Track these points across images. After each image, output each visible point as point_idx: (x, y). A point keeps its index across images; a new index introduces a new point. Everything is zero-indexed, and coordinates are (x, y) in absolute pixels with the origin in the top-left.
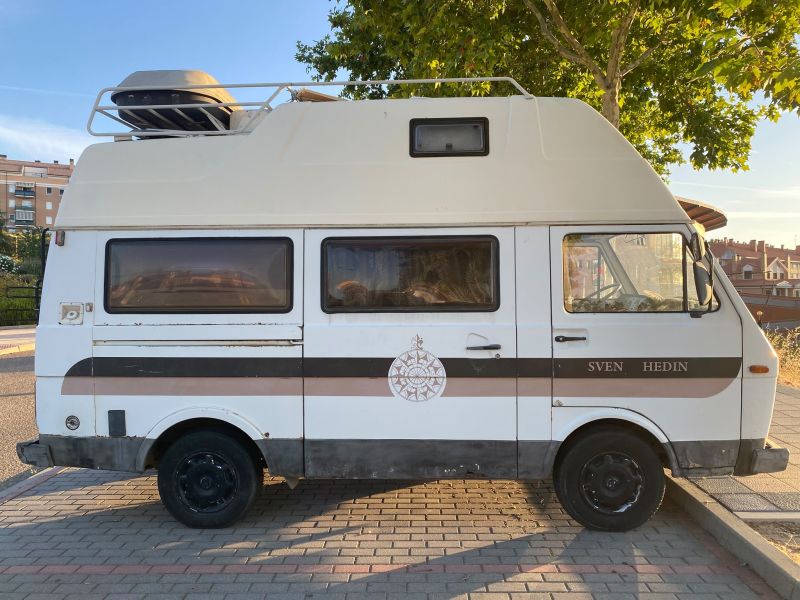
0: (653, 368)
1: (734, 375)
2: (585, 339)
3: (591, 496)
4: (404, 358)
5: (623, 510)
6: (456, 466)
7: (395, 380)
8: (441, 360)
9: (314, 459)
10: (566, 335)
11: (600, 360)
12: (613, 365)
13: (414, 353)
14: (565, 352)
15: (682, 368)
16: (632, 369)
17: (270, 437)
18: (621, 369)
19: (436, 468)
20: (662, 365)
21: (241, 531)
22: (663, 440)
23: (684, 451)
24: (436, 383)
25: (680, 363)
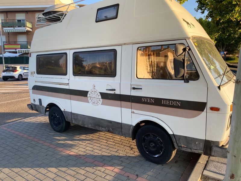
0: (166, 103)
1: (203, 110)
2: (141, 89)
3: (146, 148)
4: (91, 91)
5: (156, 156)
6: (105, 128)
7: (90, 98)
8: (100, 93)
9: (74, 118)
10: (136, 87)
11: (146, 97)
12: (150, 100)
13: (93, 90)
14: (135, 93)
15: (178, 104)
16: (158, 102)
17: (65, 110)
18: (153, 102)
19: (100, 127)
20: (170, 102)
21: (63, 134)
22: (170, 132)
23: (179, 139)
24: (99, 100)
25: (177, 102)
